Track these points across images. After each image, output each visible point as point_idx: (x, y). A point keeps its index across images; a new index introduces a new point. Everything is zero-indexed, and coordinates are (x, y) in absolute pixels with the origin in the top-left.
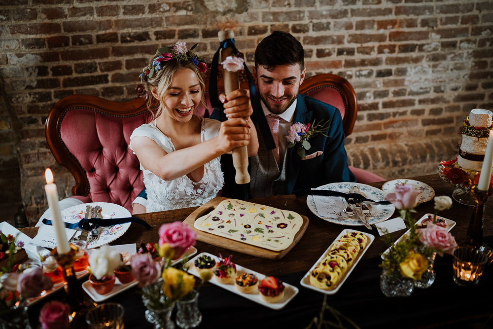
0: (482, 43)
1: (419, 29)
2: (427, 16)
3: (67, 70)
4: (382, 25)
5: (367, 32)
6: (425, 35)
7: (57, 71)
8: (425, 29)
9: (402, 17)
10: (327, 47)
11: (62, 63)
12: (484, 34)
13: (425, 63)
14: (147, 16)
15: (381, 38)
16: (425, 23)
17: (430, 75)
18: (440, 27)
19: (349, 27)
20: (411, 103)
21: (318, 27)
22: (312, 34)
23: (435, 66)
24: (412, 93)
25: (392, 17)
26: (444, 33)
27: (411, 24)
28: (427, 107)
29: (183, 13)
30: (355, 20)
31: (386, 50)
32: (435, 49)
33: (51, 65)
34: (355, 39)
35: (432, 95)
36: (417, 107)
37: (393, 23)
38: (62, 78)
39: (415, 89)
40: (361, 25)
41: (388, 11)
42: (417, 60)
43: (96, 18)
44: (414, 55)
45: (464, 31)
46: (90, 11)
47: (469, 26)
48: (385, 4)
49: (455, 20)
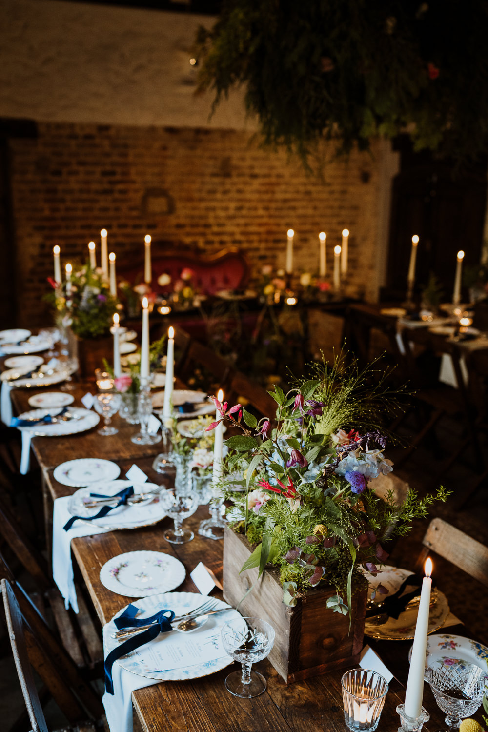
4: (260, 225)
5: (251, 229)
9: (272, 221)
10: (226, 238)
14: (111, 213)
15: (258, 234)
19: (238, 225)
21: (219, 225)
22: (215, 229)
25: (265, 220)
30: (242, 221)
31: (264, 242)
34: (243, 233)
37: (266, 224)
40: (246, 225)
41: (262, 217)
43: (79, 213)
48: (261, 212)
49: (305, 224)
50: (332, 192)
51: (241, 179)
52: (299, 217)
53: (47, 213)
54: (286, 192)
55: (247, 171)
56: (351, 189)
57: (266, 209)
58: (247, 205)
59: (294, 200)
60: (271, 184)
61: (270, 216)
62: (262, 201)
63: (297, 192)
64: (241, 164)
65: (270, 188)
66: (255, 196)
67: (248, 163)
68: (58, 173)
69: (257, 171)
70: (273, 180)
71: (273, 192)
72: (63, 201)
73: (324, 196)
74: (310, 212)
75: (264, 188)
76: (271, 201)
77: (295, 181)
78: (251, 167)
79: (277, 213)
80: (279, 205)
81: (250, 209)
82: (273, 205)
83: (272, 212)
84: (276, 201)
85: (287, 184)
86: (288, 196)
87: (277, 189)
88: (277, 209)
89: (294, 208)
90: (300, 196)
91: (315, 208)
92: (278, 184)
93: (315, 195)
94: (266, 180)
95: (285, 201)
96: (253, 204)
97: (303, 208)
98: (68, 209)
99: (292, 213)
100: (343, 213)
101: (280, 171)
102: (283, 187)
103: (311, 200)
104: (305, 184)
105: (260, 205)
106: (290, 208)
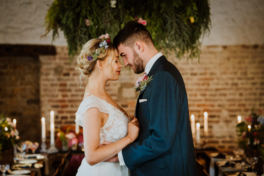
1: (216, 108)
2: (220, 103)
3: (66, 118)
4: (199, 106)
5: (192, 108)
6: (220, 111)
7: (63, 118)
8: (219, 108)
9: (208, 103)
11: (65, 115)
13: (222, 124)
16: (219, 106)
17: (225, 129)
18: (227, 107)
20: (217, 142)
23: (227, 126)
24: (217, 137)
25: (203, 102)
26: (230, 111)
27: (212, 106)
28: (227, 145)
31: (201, 117)
32: (226, 117)
33: (60, 115)
35: (228, 139)
36: (221, 144)
37: (204, 105)
38: (64, 121)
39: (218, 135)
41: (200, 100)
42: (217, 122)
44: (216, 119)
45: (239, 110)
46: (77, 95)
48: (199, 97)
49: (234, 105)
50: (254, 84)
51: (185, 77)
52: (229, 100)
53: (60, 98)
54: (218, 84)
55: (189, 72)
57: (204, 95)
58: (189, 93)
59: (224, 89)
60: (207, 79)
61: (206, 100)
62: (200, 90)
63: (227, 84)
64: (185, 67)
65: (206, 82)
66: (195, 87)
67: (191, 66)
68: (67, 74)
69: (195, 71)
70: (208, 76)
71: (208, 84)
72: (70, 90)
73: (249, 86)
74: (237, 97)
75: (201, 82)
76: (206, 90)
77: (224, 76)
78: (192, 69)
79: (211, 98)
80: (213, 92)
82: (208, 93)
83: (208, 97)
84: (211, 90)
85: (218, 79)
86: (220, 87)
87: (211, 82)
88: (211, 95)
89: (225, 95)
90: (229, 86)
91: (241, 95)
92: (212, 79)
93: (240, 86)
94: (203, 77)
95: (217, 90)
97: (231, 94)
98: (73, 95)
99: (222, 98)
100: (263, 97)
101: (213, 71)
102: (215, 81)
103: (238, 89)
104: (232, 79)
105: (198, 93)
106: (221, 95)
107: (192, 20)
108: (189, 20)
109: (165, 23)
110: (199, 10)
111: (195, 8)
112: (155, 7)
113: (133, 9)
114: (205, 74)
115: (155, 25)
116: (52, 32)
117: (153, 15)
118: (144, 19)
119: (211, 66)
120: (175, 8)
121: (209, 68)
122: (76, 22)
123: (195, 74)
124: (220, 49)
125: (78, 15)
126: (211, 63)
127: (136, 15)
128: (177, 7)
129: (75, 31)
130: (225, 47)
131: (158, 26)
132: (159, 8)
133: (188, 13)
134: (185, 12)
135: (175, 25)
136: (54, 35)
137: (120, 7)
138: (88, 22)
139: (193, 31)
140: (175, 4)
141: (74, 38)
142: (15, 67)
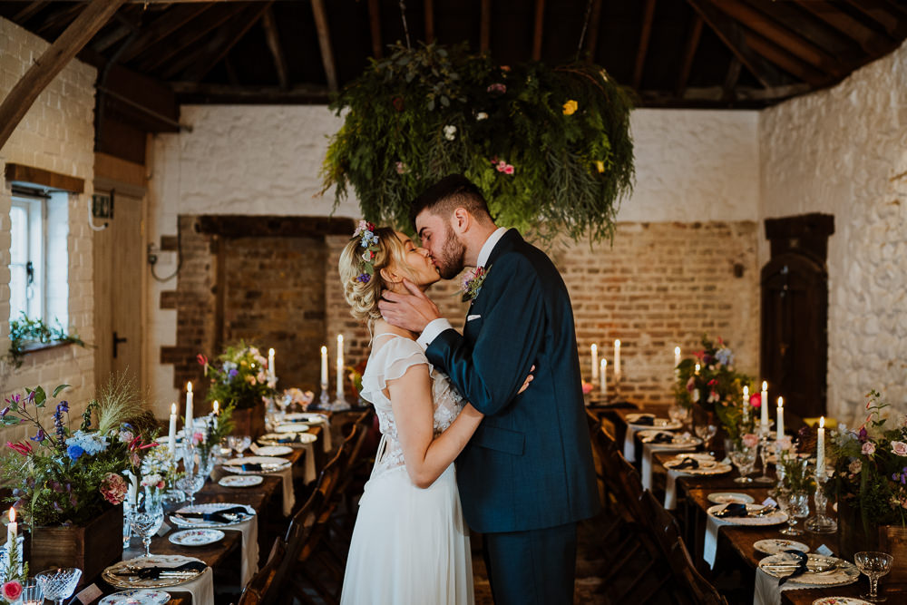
0: (687, 343)
1: (632, 330)
2: (637, 321)
4: (602, 326)
5: (590, 330)
6: (637, 335)
8: (636, 330)
9: (617, 321)
12: (688, 337)
13: (640, 357)
15: (601, 336)
16: (636, 326)
17: (646, 366)
18: (649, 329)
20: (632, 389)
23: (649, 360)
24: (632, 381)
25: (609, 320)
26: (654, 334)
27: (625, 326)
28: (648, 394)
29: (454, 311)
31: (606, 344)
32: (647, 346)
33: (360, 340)
35: (650, 383)
36: (638, 392)
37: (610, 325)
39: (634, 376)
41: (606, 316)
42: (633, 354)
44: (630, 349)
45: (670, 334)
47: (674, 330)
48: (602, 311)
49: (661, 325)
50: (694, 289)
51: (579, 275)
52: (652, 317)
54: (634, 288)
55: (586, 266)
56: (719, 285)
57: (611, 307)
58: (585, 303)
59: (645, 297)
60: (615, 280)
61: (614, 316)
62: (604, 298)
63: (649, 289)
64: (578, 257)
65: (614, 285)
66: (596, 293)
67: (587, 256)
69: (596, 266)
70: (618, 275)
71: (619, 289)
73: (686, 293)
74: (667, 311)
75: (606, 285)
76: (615, 298)
77: (645, 276)
78: (591, 262)
79: (623, 312)
80: (627, 303)
81: (588, 308)
82: (618, 304)
83: (616, 311)
84: (623, 299)
85: (634, 279)
86: (637, 293)
87: (622, 285)
88: (622, 308)
89: (646, 307)
90: (653, 293)
91: (672, 307)
92: (625, 280)
93: (671, 292)
94: (609, 275)
95: (633, 298)
96: (593, 302)
97: (656, 306)
99: (642, 312)
100: (709, 312)
101: (625, 265)
102: (630, 283)
103: (667, 298)
104: (659, 280)
105: (601, 304)
106: (639, 307)
107: (601, 167)
108: (594, 167)
109: (550, 170)
110: (614, 149)
111: (606, 144)
112: (530, 140)
113: (487, 144)
114: (612, 271)
115: (531, 175)
116: (334, 187)
117: (527, 155)
118: (508, 162)
119: (623, 257)
120: (569, 142)
121: (620, 261)
122: (377, 166)
123: (596, 271)
124: (639, 228)
125: (381, 153)
126: (623, 252)
127: (493, 154)
128: (573, 140)
129: (377, 184)
130: (646, 225)
131: (535, 177)
132: (540, 143)
133: (594, 152)
134: (587, 151)
135: (568, 174)
136: (338, 193)
137: (463, 138)
138: (402, 168)
139: (603, 188)
140: (568, 135)
141: (374, 197)
142: (285, 256)
